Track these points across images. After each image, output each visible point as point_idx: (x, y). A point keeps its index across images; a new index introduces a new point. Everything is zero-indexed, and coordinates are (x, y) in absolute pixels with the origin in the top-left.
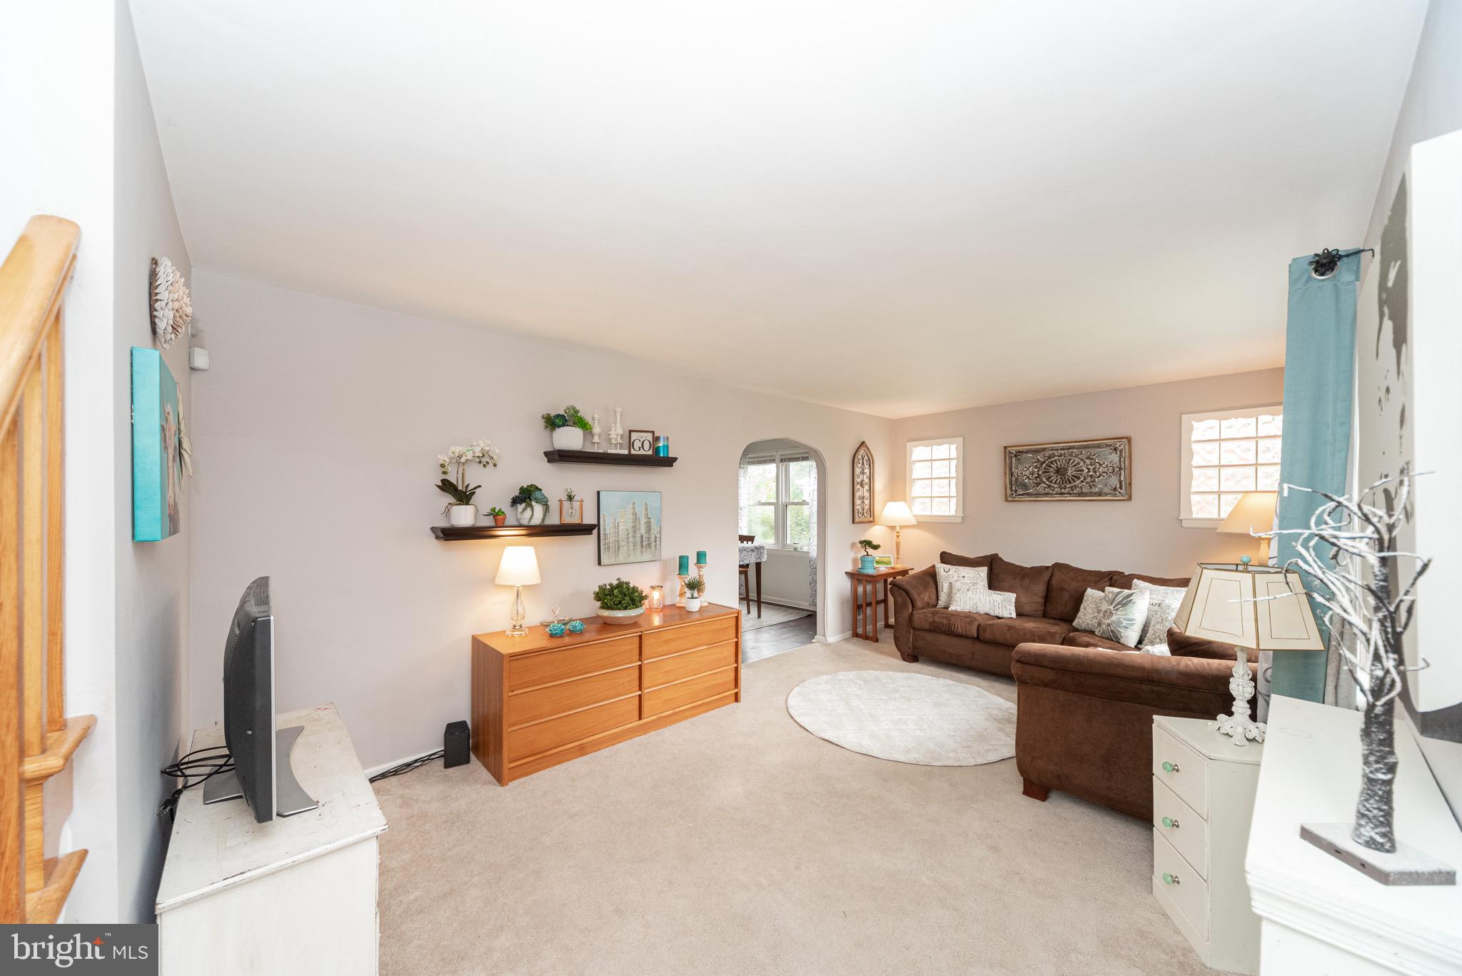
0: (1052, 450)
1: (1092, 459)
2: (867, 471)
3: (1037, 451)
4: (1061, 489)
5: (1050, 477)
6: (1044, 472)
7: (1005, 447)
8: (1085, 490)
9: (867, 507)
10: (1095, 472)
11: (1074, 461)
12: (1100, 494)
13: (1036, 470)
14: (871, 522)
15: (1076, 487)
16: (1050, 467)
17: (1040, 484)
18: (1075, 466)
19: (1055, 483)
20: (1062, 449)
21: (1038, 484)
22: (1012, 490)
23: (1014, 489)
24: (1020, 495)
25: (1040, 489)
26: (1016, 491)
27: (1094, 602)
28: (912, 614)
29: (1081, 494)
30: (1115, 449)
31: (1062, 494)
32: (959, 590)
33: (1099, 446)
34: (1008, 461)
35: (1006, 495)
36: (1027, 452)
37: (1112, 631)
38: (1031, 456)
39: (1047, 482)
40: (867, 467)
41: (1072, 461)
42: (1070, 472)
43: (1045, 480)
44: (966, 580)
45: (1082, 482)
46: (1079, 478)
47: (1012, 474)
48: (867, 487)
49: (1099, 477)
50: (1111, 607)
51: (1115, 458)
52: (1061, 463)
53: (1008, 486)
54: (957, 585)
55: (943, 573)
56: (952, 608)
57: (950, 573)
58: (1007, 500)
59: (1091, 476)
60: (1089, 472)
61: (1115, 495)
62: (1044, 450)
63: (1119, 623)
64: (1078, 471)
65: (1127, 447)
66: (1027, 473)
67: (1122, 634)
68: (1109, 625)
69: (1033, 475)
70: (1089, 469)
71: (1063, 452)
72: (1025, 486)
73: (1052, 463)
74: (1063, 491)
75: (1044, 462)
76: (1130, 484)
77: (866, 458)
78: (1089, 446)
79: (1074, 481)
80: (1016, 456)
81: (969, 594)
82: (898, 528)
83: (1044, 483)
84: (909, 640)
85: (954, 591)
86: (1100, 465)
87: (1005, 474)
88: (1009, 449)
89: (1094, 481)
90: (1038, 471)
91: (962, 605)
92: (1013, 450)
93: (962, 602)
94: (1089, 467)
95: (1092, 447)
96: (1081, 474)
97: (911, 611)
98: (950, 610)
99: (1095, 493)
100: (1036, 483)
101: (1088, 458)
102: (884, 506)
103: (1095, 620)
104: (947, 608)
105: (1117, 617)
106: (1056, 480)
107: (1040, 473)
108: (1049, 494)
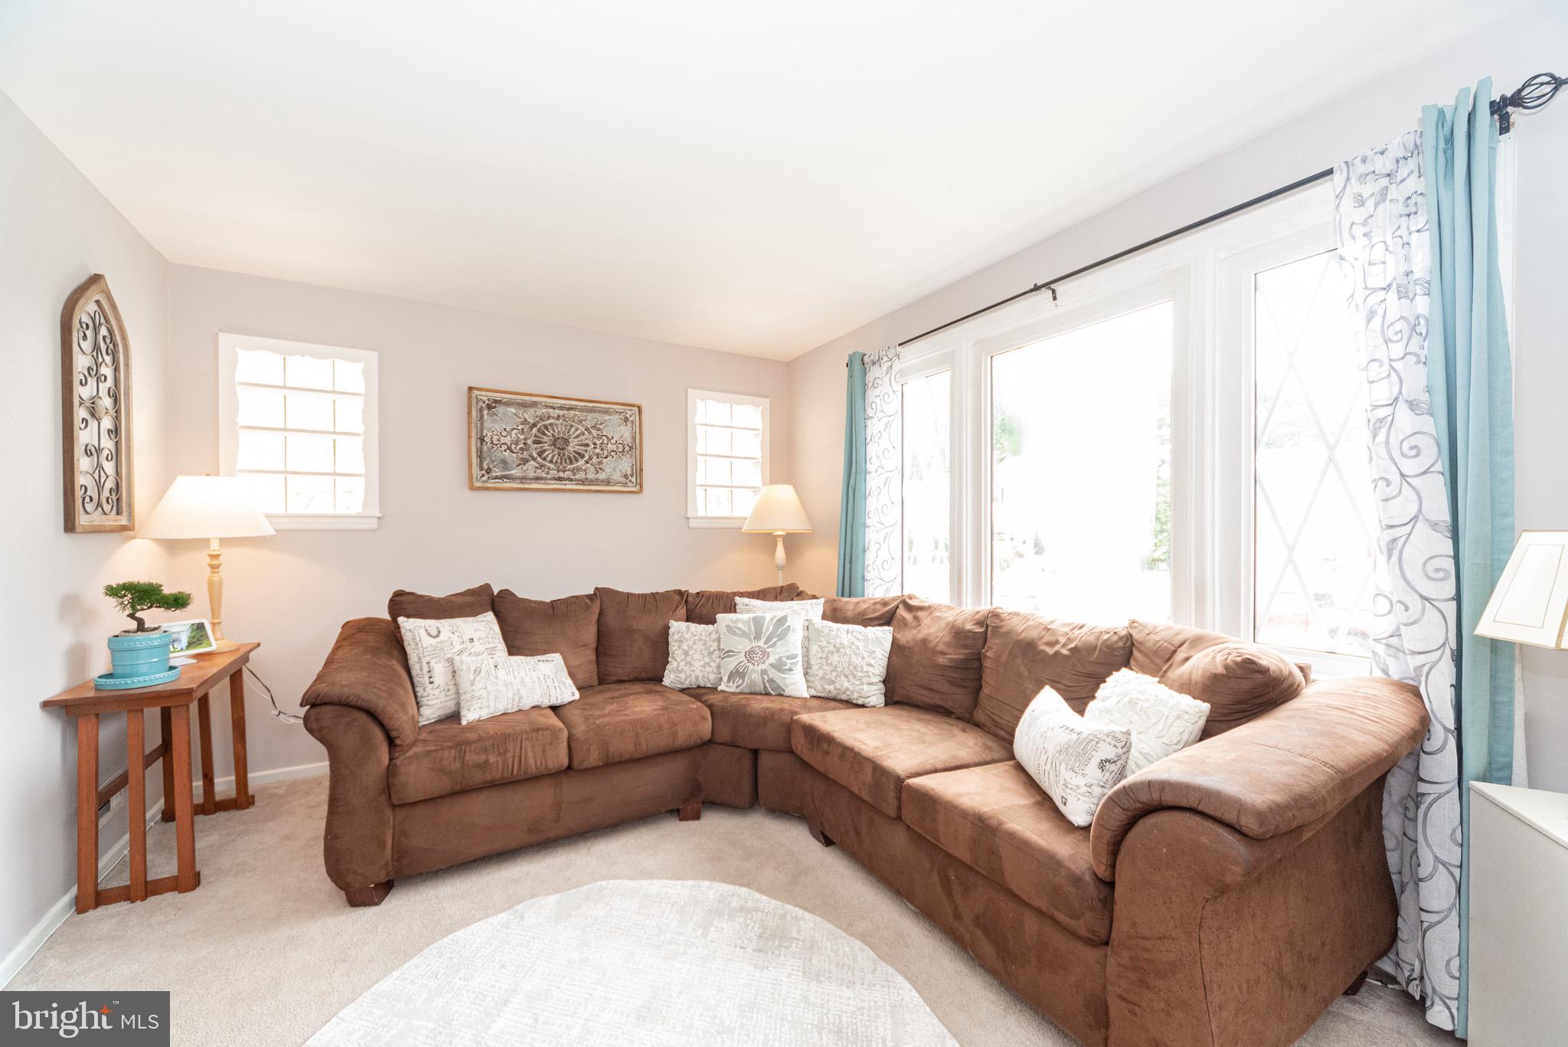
0: (547, 407)
1: (599, 429)
2: (107, 371)
3: (524, 405)
4: (558, 471)
5: (545, 451)
6: (535, 442)
7: (470, 389)
8: (591, 476)
9: (110, 484)
10: (602, 450)
11: (576, 430)
12: (608, 482)
13: (522, 437)
14: (123, 528)
15: (578, 469)
16: (545, 434)
17: (528, 461)
18: (578, 436)
19: (551, 462)
20: (561, 408)
21: (525, 461)
22: (481, 469)
23: (486, 467)
24: (496, 478)
25: (530, 468)
26: (489, 471)
27: (700, 640)
28: (391, 771)
29: (583, 482)
30: (626, 420)
31: (560, 479)
32: (477, 672)
33: (606, 412)
34: (474, 413)
35: (471, 476)
36: (508, 404)
37: (771, 681)
38: (514, 411)
39: (539, 459)
40: (108, 359)
41: (573, 430)
42: (573, 447)
43: (535, 455)
44: (477, 647)
45: (587, 462)
46: (583, 456)
47: (482, 440)
48: (107, 423)
49: (606, 457)
50: (761, 643)
51: (625, 432)
52: (560, 428)
53: (475, 460)
54: (465, 663)
55: (427, 641)
56: (468, 717)
57: (442, 637)
58: (472, 488)
59: (598, 455)
60: (595, 448)
61: (625, 485)
62: (534, 404)
63: (779, 666)
64: (582, 445)
65: (637, 418)
66: (508, 440)
67: (788, 681)
68: (764, 672)
69: (517, 444)
70: (595, 444)
71: (561, 413)
72: (504, 463)
73: (546, 427)
74: (561, 474)
75: (534, 425)
76: (641, 470)
77: (103, 331)
78: (596, 407)
79: (577, 461)
80: (489, 407)
81: (501, 673)
82: (215, 546)
83: (534, 459)
84: (383, 844)
85: (465, 678)
86: (609, 440)
87: (469, 437)
88: (477, 393)
89: (600, 463)
90: (525, 439)
91: (492, 704)
92: (485, 396)
93: (492, 698)
94: (595, 440)
95: (599, 412)
96: (587, 451)
97: (386, 761)
98: (464, 722)
99: (603, 481)
100: (522, 459)
101: (594, 427)
102: (164, 487)
103: (708, 669)
104: (455, 717)
105: (777, 657)
106: (553, 457)
107: (529, 442)
108: (541, 478)
